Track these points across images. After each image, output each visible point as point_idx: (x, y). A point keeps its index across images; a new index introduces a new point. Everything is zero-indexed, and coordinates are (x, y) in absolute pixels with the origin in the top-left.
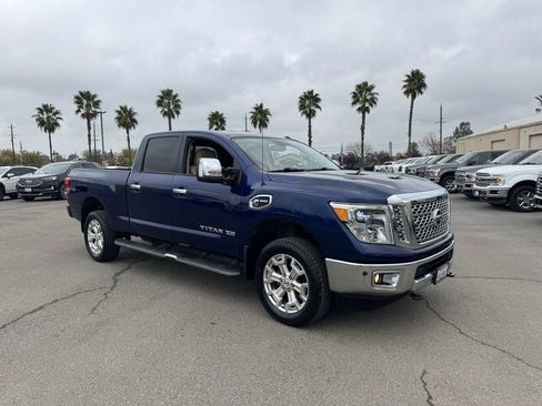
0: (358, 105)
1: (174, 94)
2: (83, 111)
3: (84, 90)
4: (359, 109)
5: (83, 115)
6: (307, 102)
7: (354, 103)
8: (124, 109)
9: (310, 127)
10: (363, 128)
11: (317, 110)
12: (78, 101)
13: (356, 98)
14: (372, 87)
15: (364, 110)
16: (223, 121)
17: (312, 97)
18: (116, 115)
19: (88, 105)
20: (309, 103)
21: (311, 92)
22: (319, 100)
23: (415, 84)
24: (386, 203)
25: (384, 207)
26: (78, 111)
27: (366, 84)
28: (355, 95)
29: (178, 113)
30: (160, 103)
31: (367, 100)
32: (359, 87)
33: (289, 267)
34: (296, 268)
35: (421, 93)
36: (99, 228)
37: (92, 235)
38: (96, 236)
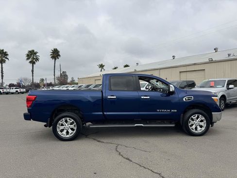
0: (30, 60)
4: (30, 62)
7: (28, 59)
9: (2, 68)
10: (33, 71)
11: (7, 60)
13: (28, 56)
14: (36, 53)
15: (33, 63)
17: (4, 53)
20: (2, 56)
21: (3, 50)
22: (7, 55)
23: (55, 54)
27: (33, 51)
28: (28, 55)
31: (34, 59)
32: (30, 52)
33: (197, 118)
34: (201, 118)
35: (58, 58)
36: (71, 121)
37: (62, 128)
38: (67, 127)
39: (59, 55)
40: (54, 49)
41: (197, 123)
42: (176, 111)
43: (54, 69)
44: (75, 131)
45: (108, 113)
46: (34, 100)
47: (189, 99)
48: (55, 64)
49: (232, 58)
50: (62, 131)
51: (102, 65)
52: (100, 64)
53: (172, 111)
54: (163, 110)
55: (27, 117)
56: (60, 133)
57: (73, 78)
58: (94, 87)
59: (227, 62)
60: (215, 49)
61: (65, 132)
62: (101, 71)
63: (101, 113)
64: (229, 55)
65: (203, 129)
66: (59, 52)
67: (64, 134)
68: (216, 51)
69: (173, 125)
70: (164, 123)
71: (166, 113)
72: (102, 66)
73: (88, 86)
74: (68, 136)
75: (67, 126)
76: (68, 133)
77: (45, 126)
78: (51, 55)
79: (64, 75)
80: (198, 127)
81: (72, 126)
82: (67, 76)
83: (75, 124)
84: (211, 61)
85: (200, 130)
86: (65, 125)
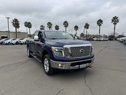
0: (114, 22)
1: (67, 22)
2: (49, 26)
3: (49, 22)
4: (114, 24)
5: (49, 27)
6: (99, 22)
7: (112, 22)
8: (57, 26)
9: (100, 28)
10: (115, 28)
11: (102, 24)
12: (48, 24)
14: (118, 18)
15: (115, 24)
16: (78, 28)
18: (55, 27)
19: (50, 25)
20: (100, 22)
21: (100, 19)
22: (102, 21)
24: (63, 47)
25: (63, 48)
26: (48, 26)
27: (116, 17)
28: (112, 20)
29: (68, 26)
30: (64, 24)
31: (116, 21)
32: (114, 18)
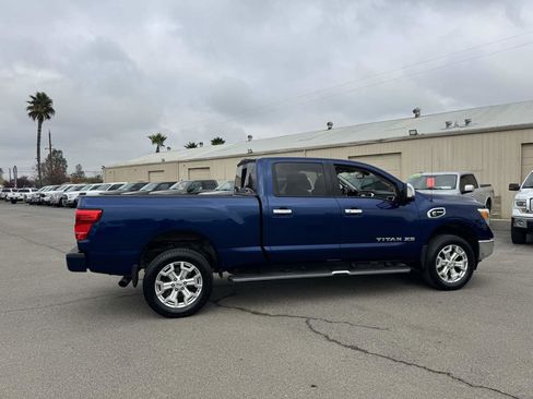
23: (41, 107)
33: (451, 253)
34: (459, 251)
35: (49, 117)
36: (190, 270)
37: (167, 286)
38: (179, 283)
39: (52, 111)
40: (38, 95)
41: (451, 263)
42: (413, 239)
43: (38, 145)
44: (198, 294)
45: (274, 248)
46: (96, 221)
47: (438, 214)
48: (39, 131)
49: (454, 130)
50: (167, 293)
51: (159, 136)
52: (155, 134)
53: (407, 239)
54: (388, 239)
55: (75, 264)
56: (161, 299)
57: (79, 167)
58: (155, 190)
59: (445, 139)
60: (415, 111)
61: (173, 296)
62: (158, 151)
63: (259, 248)
64: (448, 124)
65: (463, 274)
66: (50, 102)
67: (171, 302)
68: (417, 116)
69: (407, 270)
70: (387, 267)
71: (395, 244)
72: (158, 140)
73: (137, 187)
74: (181, 305)
75: (179, 281)
76: (181, 298)
77: (122, 284)
78: (29, 108)
79: (57, 160)
80: (453, 271)
81: (191, 281)
82: (64, 161)
83: (199, 274)
84: (414, 137)
85: (456, 277)
86: (175, 280)
